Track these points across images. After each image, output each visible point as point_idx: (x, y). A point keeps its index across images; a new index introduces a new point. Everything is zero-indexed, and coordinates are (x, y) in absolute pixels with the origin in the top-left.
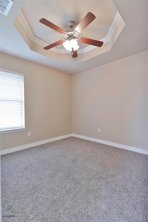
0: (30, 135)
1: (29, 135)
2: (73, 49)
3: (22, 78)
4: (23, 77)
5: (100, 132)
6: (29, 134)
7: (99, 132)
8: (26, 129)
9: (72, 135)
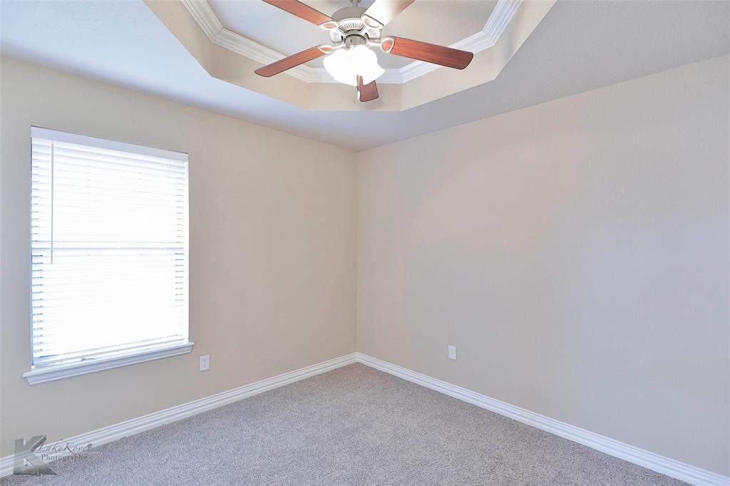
0: (207, 367)
1: (202, 369)
2: (360, 79)
3: (184, 167)
4: (186, 164)
5: (455, 358)
6: (204, 362)
7: (450, 357)
8: (193, 346)
9: (358, 357)
